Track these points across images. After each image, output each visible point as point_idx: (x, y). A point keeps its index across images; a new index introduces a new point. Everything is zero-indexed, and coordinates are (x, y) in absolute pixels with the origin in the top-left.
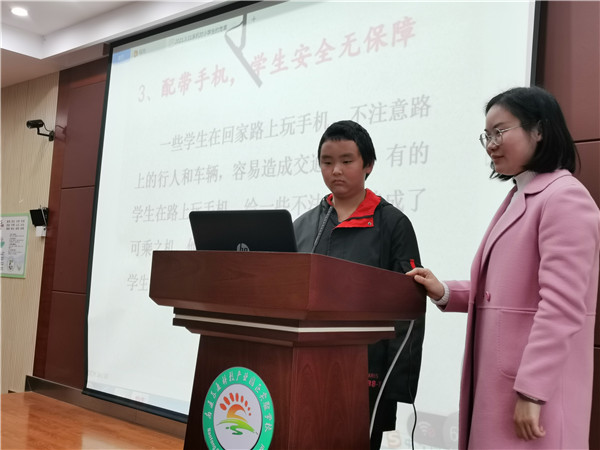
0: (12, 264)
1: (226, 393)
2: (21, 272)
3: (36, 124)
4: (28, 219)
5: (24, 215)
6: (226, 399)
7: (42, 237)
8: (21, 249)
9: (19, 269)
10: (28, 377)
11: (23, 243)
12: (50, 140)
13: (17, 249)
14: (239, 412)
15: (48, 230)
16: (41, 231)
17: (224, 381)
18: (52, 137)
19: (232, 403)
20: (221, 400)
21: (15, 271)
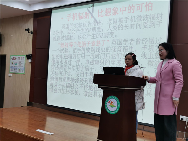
0: (20, 70)
1: (110, 100)
2: (23, 72)
4: (25, 57)
5: (24, 56)
6: (110, 101)
7: (30, 63)
8: (23, 66)
9: (23, 71)
10: (28, 102)
11: (24, 64)
12: (31, 34)
13: (22, 66)
14: (112, 104)
15: (32, 61)
16: (30, 61)
17: (109, 98)
19: (111, 102)
20: (109, 102)
21: (21, 72)
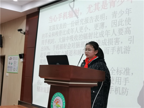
3: (20, 30)
9: (16, 71)
13: (16, 65)
14: (58, 103)
16: (22, 60)
18: (24, 33)
19: (57, 101)
